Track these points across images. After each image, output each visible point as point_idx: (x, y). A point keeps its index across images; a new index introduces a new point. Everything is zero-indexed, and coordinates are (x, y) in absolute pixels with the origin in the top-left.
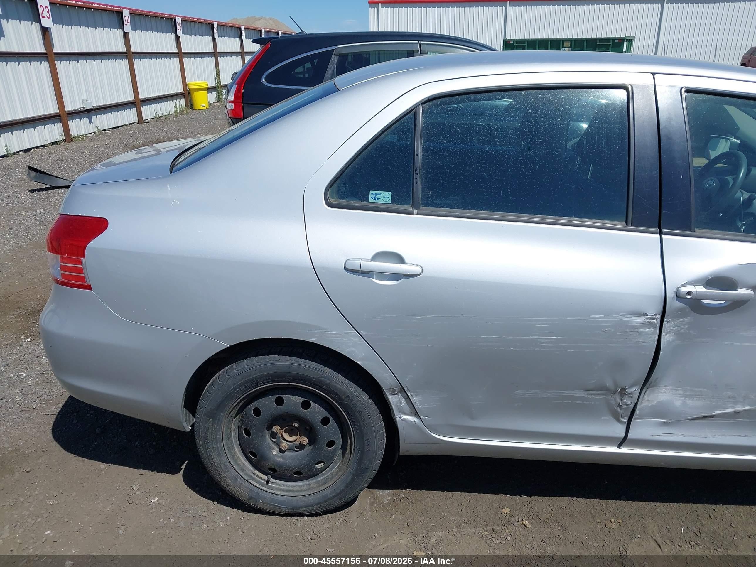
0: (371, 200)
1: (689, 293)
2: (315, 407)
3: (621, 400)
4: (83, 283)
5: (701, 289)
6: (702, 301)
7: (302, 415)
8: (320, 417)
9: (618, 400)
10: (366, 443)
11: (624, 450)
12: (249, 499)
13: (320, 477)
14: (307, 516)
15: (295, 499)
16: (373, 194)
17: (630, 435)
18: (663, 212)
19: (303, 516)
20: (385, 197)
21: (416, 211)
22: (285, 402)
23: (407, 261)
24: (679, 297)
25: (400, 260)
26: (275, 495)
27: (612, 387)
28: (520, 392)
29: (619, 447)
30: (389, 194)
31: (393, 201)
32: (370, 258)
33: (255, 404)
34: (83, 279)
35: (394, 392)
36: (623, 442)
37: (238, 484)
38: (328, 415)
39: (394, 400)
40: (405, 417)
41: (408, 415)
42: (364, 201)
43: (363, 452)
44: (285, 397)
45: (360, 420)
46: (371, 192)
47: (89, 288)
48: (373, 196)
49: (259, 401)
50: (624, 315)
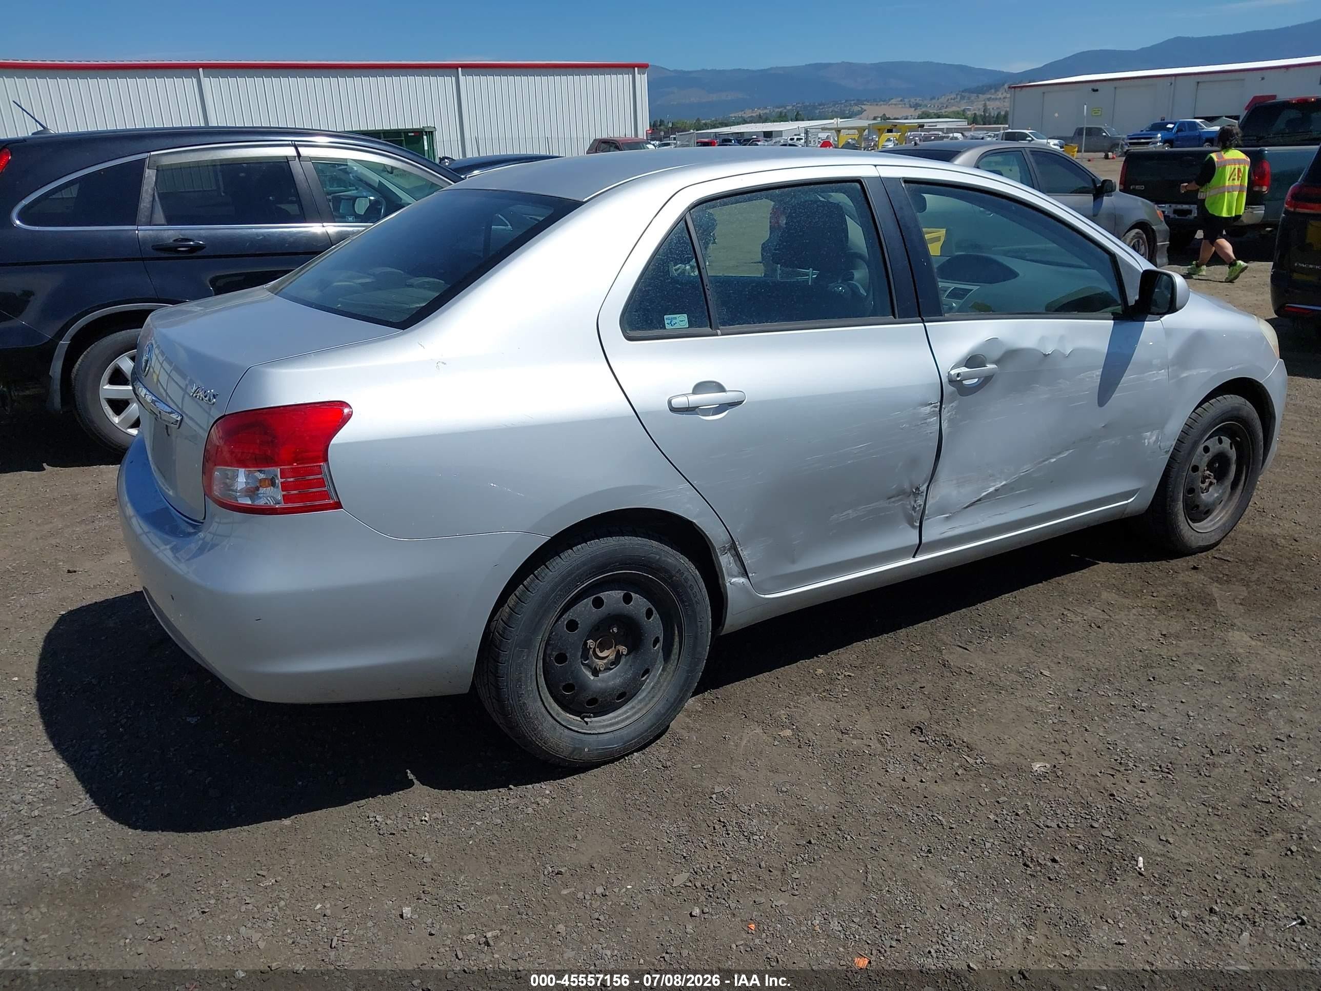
0: (667, 326)
1: (958, 375)
2: (636, 598)
3: (915, 501)
4: (327, 501)
5: (964, 370)
6: (965, 382)
7: (626, 613)
8: (644, 610)
9: (913, 503)
10: (699, 624)
11: (919, 559)
12: (572, 753)
13: (640, 695)
14: (637, 751)
15: (624, 732)
16: (667, 319)
17: (924, 540)
18: (920, 300)
19: (632, 753)
20: (681, 321)
21: (719, 332)
22: (605, 601)
23: (727, 389)
24: (951, 381)
25: (720, 388)
26: (600, 736)
27: (908, 490)
28: (835, 516)
29: (914, 557)
30: (684, 317)
31: (691, 325)
32: (691, 392)
33: (567, 617)
34: (325, 495)
35: (724, 551)
36: (918, 548)
37: (558, 734)
38: (651, 606)
39: (726, 561)
40: (733, 580)
41: (736, 577)
42: (661, 328)
43: (696, 638)
44: (603, 595)
45: (692, 596)
46: (665, 317)
47: (338, 505)
48: (669, 322)
49: (571, 610)
50: (915, 409)
